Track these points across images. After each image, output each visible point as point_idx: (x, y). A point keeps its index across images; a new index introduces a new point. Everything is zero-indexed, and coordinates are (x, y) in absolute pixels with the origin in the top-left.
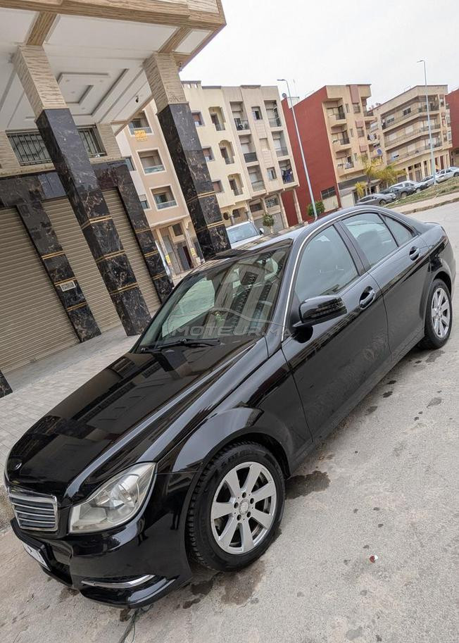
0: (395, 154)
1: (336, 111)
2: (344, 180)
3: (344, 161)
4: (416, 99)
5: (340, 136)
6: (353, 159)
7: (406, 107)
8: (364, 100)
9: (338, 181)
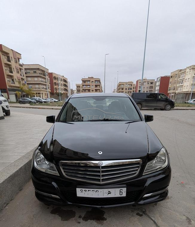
0: (31, 86)
1: (6, 57)
2: (11, 88)
3: (10, 80)
4: (38, 69)
5: (8, 69)
6: (15, 81)
7: (34, 70)
8: (19, 59)
9: (8, 87)
